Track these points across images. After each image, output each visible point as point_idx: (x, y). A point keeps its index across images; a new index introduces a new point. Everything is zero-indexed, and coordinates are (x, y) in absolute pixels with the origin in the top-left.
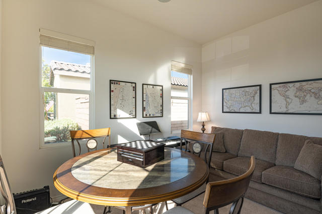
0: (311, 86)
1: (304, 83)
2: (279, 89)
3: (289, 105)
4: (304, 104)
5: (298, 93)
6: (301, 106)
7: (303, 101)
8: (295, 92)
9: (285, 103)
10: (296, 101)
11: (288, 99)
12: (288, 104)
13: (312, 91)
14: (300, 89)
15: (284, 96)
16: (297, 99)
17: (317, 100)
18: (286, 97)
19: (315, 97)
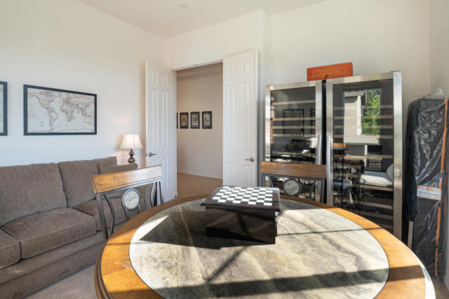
0: (78, 100)
1: (71, 95)
2: (40, 96)
3: (54, 121)
4: (72, 121)
5: (65, 107)
6: (69, 123)
7: (70, 118)
8: (61, 104)
9: (49, 118)
10: (63, 117)
11: (52, 114)
12: (52, 120)
13: (80, 106)
14: (67, 102)
15: (46, 108)
16: (64, 114)
17: (84, 118)
18: (50, 110)
19: (82, 114)
